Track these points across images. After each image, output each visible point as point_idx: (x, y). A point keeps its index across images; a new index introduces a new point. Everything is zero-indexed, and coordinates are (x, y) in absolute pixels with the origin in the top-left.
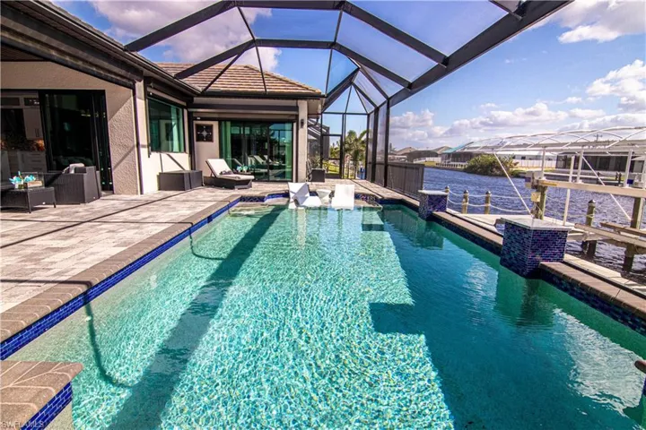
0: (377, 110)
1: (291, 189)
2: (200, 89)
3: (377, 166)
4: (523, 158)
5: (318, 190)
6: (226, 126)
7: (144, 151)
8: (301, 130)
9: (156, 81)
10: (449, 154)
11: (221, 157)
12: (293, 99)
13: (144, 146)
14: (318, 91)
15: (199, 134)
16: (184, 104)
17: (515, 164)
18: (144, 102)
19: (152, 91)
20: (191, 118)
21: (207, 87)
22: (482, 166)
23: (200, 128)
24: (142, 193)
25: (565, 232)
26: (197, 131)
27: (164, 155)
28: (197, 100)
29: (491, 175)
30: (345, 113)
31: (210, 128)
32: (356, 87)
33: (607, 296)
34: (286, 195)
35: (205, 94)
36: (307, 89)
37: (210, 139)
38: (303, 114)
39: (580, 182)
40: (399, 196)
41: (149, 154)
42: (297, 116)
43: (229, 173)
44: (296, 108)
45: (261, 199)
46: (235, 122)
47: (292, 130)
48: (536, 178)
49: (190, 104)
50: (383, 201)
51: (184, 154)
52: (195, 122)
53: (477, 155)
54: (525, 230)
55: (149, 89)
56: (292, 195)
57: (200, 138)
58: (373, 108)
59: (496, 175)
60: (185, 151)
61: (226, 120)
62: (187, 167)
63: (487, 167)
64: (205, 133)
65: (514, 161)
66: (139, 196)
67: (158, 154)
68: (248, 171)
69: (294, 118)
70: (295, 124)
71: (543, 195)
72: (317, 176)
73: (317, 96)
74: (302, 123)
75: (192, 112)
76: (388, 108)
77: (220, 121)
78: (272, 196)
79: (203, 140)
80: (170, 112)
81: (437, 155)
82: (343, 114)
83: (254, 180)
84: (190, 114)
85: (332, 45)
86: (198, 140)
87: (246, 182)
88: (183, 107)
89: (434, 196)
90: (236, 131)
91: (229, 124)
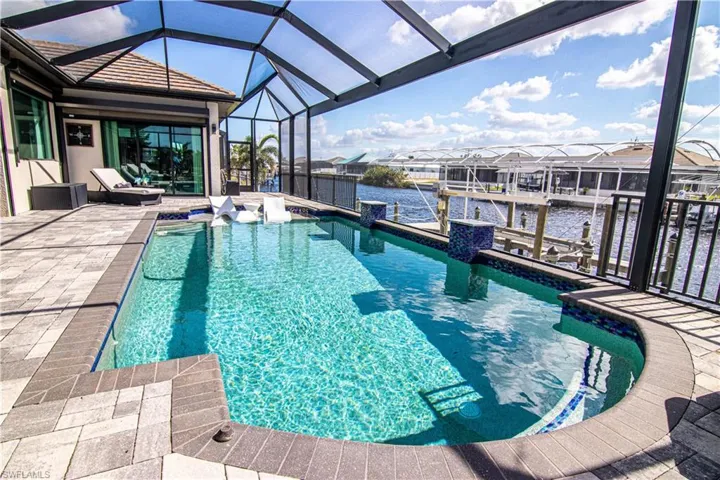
0: (292, 118)
1: (214, 204)
2: (76, 78)
3: (296, 178)
4: (412, 170)
5: (245, 204)
6: (110, 127)
7: (12, 157)
8: (212, 137)
9: (23, 65)
10: (344, 165)
11: (106, 165)
12: (203, 100)
13: (11, 152)
14: (232, 93)
15: (72, 136)
16: (50, 96)
17: (406, 176)
18: (6, 91)
19: (15, 78)
20: (60, 114)
21: (87, 77)
22: (376, 178)
23: (72, 128)
24: (13, 214)
25: (492, 227)
26: (69, 131)
27: (33, 163)
28: (67, 91)
29: (385, 187)
30: (254, 119)
31: (88, 129)
32: (268, 91)
33: (528, 267)
34: (209, 210)
35: (82, 84)
36: (218, 90)
37: (88, 142)
38: (214, 118)
39: (475, 191)
40: (333, 208)
41: (17, 161)
42: (207, 120)
43: (127, 186)
44: (206, 111)
45: (183, 216)
46: (123, 123)
47: (202, 135)
48: (441, 189)
49: (58, 97)
50: (319, 213)
51: (53, 162)
52: (65, 120)
53: (372, 166)
54: (468, 227)
55: (12, 75)
56: (215, 210)
57: (74, 142)
58: (288, 115)
59: (390, 187)
60: (53, 157)
61: (110, 120)
62: (59, 180)
63: (382, 178)
64: (80, 135)
65: (405, 173)
66: (10, 219)
67: (26, 162)
68: (150, 183)
69: (203, 122)
70: (205, 129)
71: (447, 203)
72: (231, 189)
73: (231, 99)
74: (214, 128)
75: (61, 108)
76: (309, 117)
77: (103, 121)
78: (194, 212)
79: (78, 144)
80: (30, 105)
81: (331, 166)
82: (252, 119)
83: (163, 195)
84: (58, 110)
85: (256, 48)
86: (70, 144)
87: (154, 198)
88: (48, 100)
89: (376, 205)
90: (126, 133)
91: (114, 125)
